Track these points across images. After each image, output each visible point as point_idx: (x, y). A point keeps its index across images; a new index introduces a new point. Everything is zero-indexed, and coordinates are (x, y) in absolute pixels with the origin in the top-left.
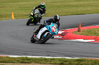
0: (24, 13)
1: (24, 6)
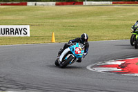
0: (69, 34)
1: (70, 25)
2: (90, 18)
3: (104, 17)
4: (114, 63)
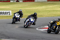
3: (44, 7)
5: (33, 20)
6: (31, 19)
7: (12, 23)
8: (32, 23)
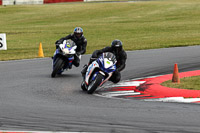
2: (93, 21)
3: (113, 18)
4: (129, 84)
5: (111, 63)
6: (106, 60)
7: (53, 76)
8: (110, 74)
